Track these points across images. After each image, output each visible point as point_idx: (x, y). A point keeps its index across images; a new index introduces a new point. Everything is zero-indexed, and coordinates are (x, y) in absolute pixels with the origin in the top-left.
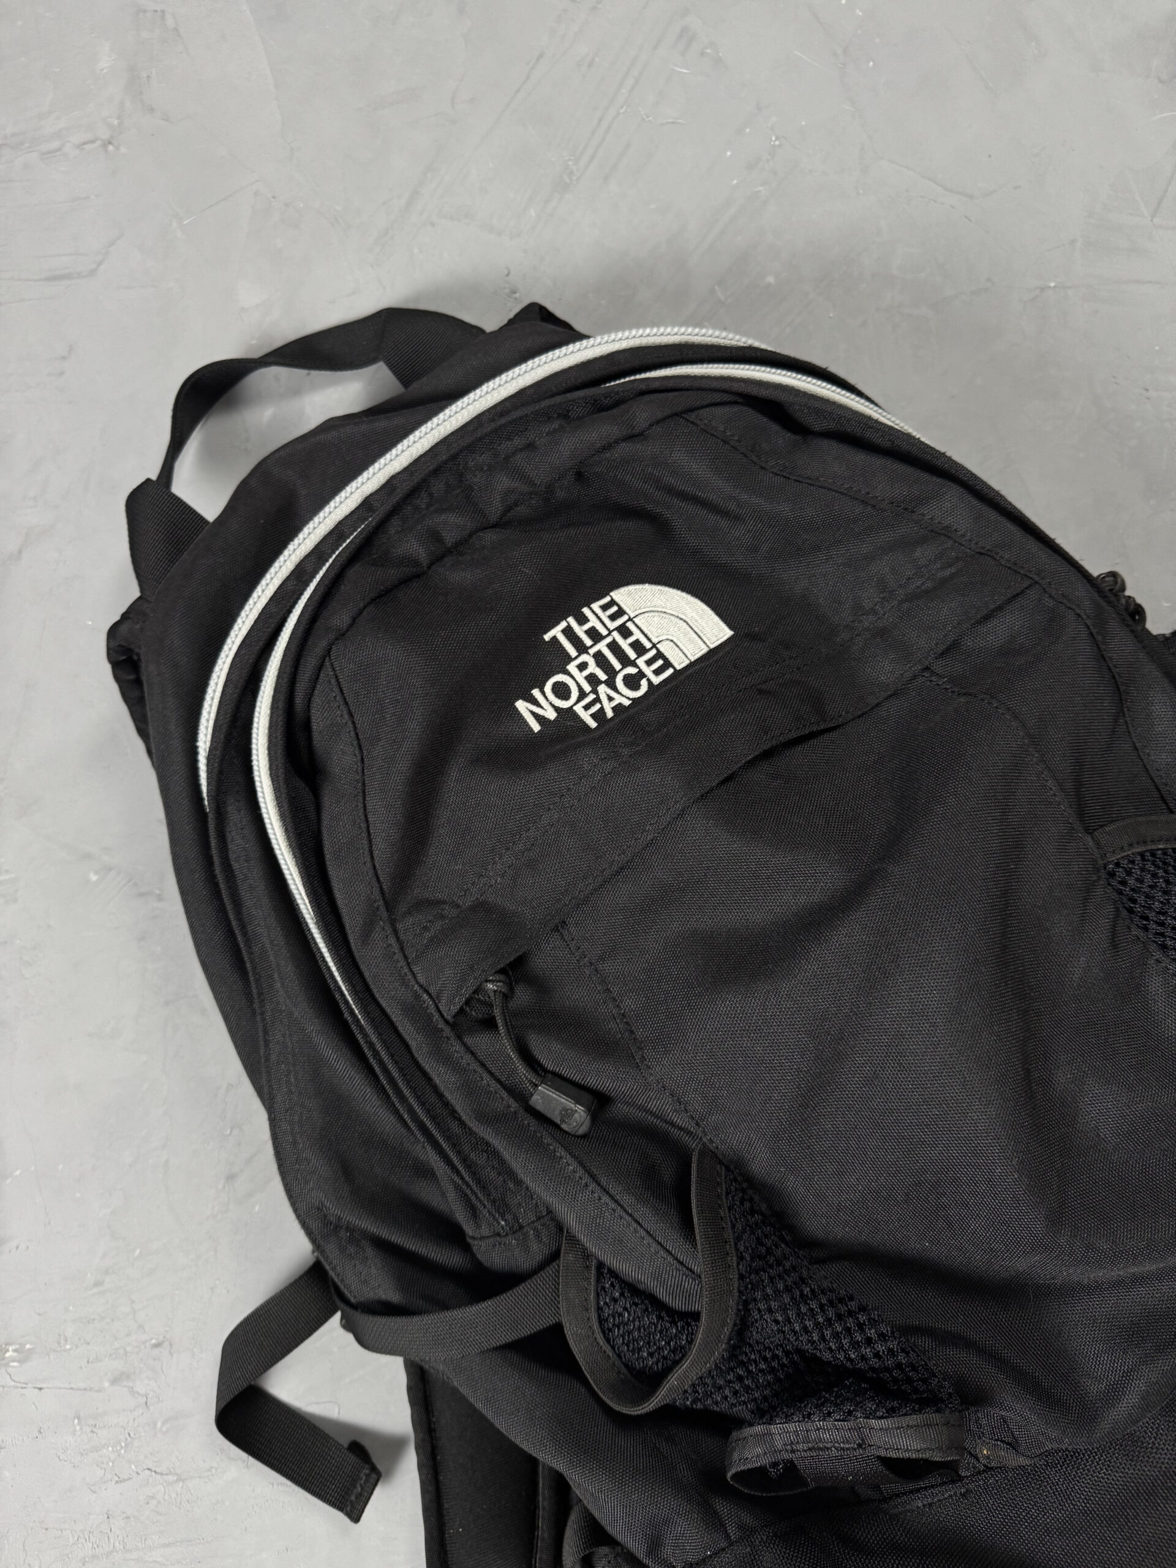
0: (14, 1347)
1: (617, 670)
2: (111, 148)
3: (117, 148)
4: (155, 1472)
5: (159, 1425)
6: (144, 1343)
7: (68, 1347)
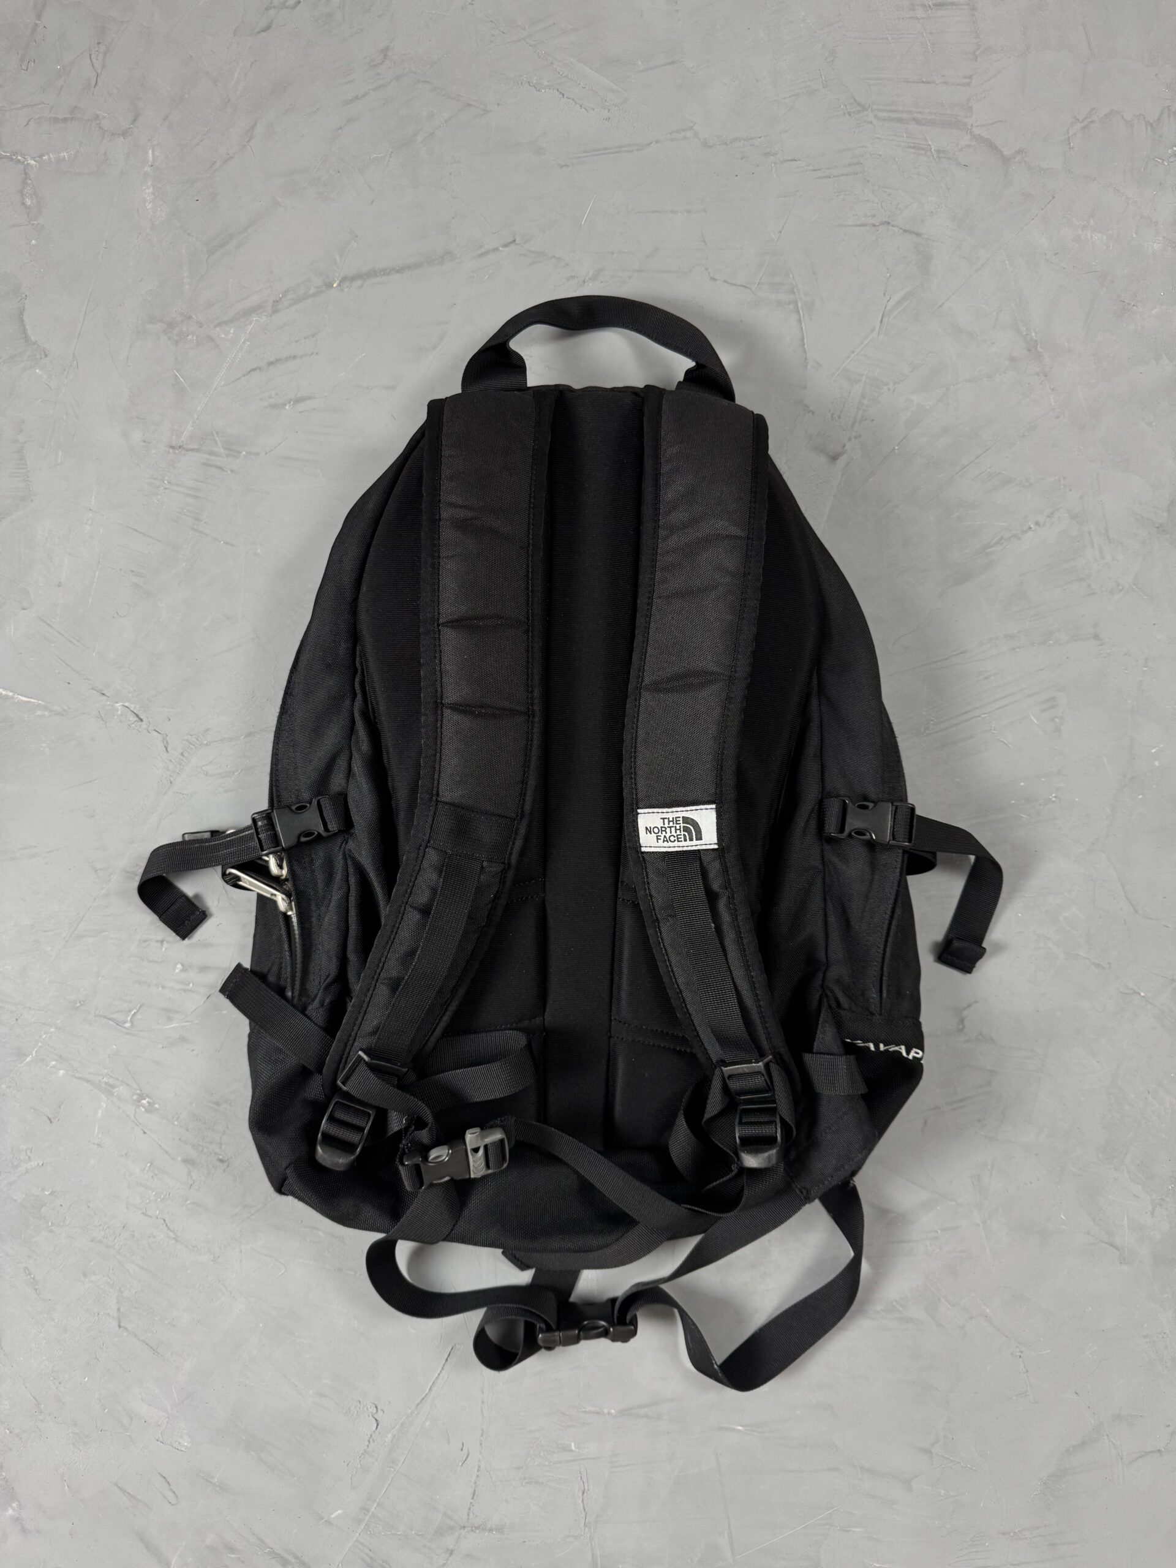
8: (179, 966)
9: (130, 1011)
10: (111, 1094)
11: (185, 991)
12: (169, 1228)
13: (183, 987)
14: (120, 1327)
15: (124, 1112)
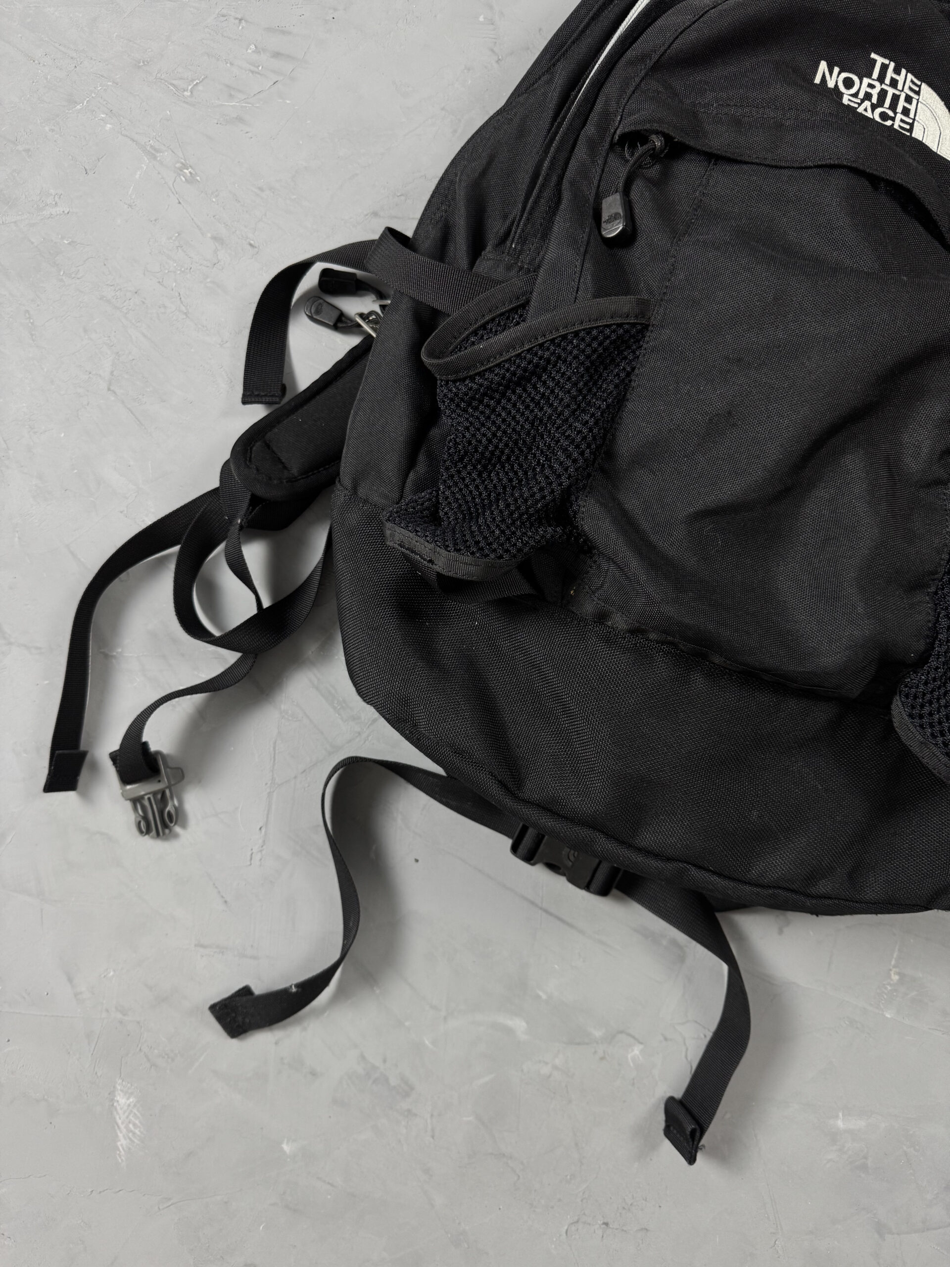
0: (192, 171)
1: (885, 106)
4: (181, 298)
5: (209, 280)
6: (247, 237)
7: (214, 200)
8: (253, 47)
9: (193, 81)
10: (155, 158)
11: (252, 72)
12: (182, 303)
13: (252, 68)
14: (109, 389)
15: (163, 178)
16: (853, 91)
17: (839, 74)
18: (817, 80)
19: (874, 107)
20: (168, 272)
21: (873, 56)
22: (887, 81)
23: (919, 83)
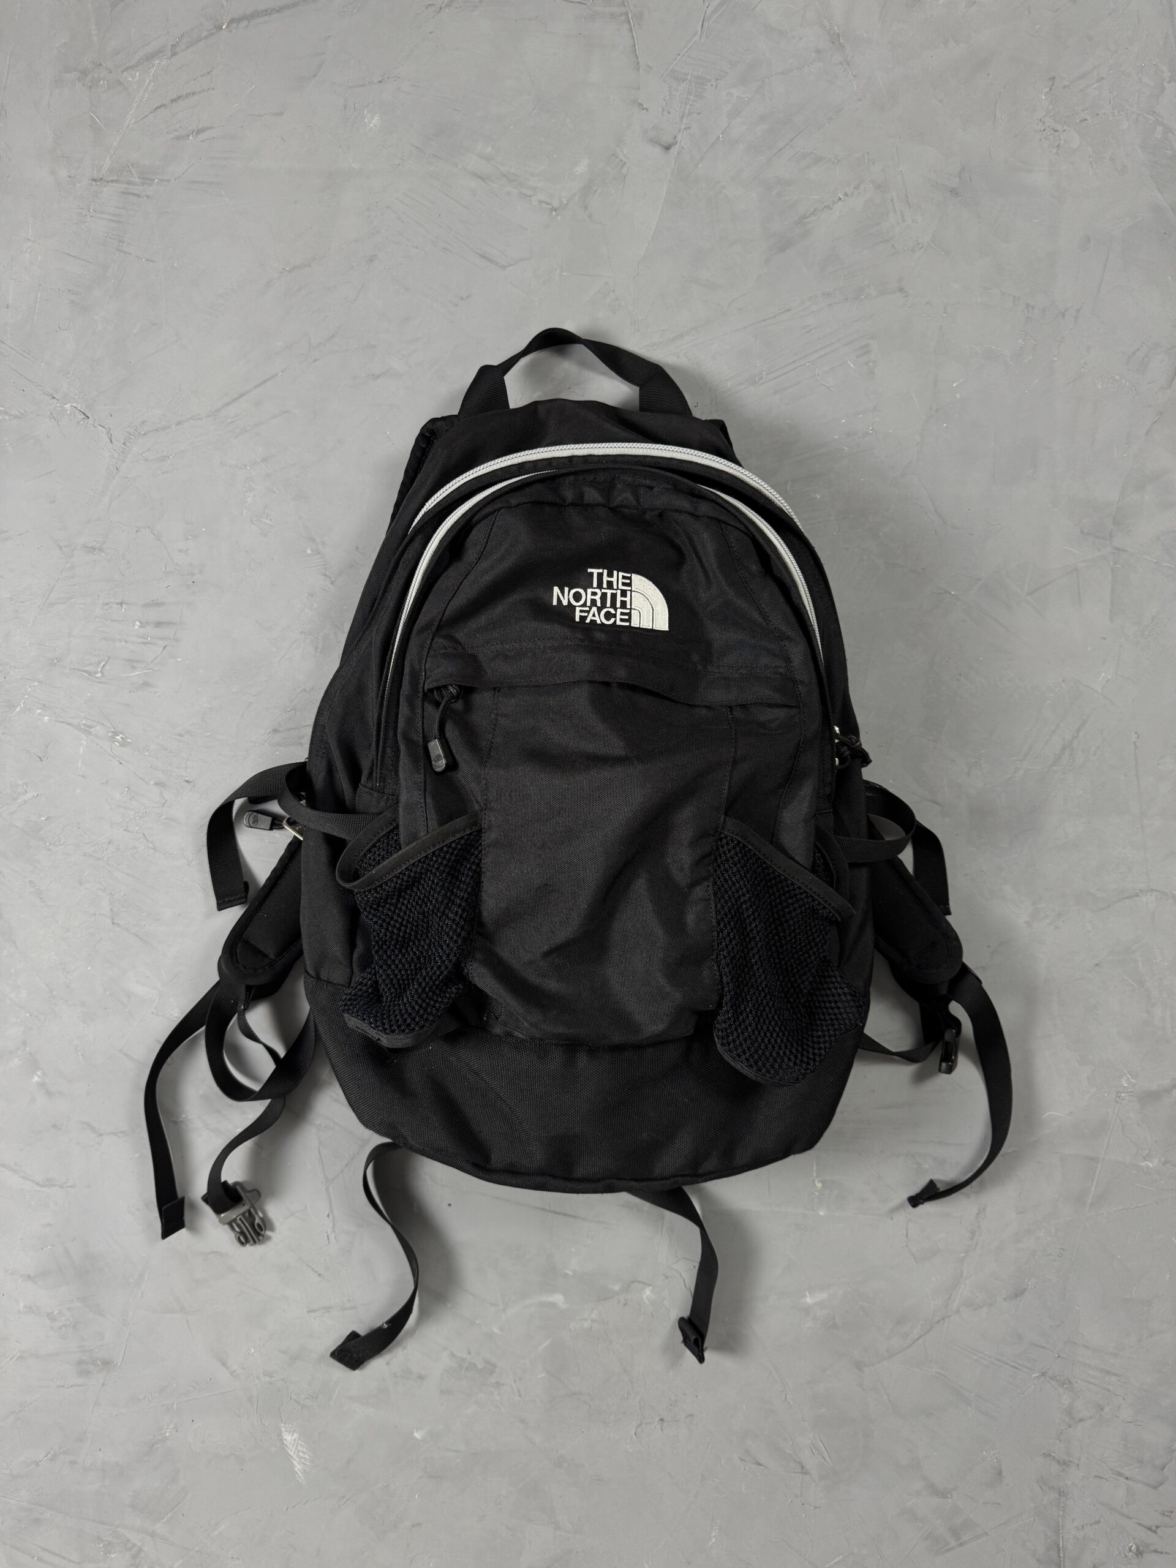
0: (123, 736)
1: (608, 606)
2: (554, 213)
3: (557, 215)
4: (146, 838)
5: (163, 817)
6: (183, 776)
7: (147, 753)
16: (581, 602)
17: (569, 592)
18: (555, 603)
19: (599, 610)
20: (130, 820)
21: (590, 570)
22: (605, 586)
23: (629, 575)
